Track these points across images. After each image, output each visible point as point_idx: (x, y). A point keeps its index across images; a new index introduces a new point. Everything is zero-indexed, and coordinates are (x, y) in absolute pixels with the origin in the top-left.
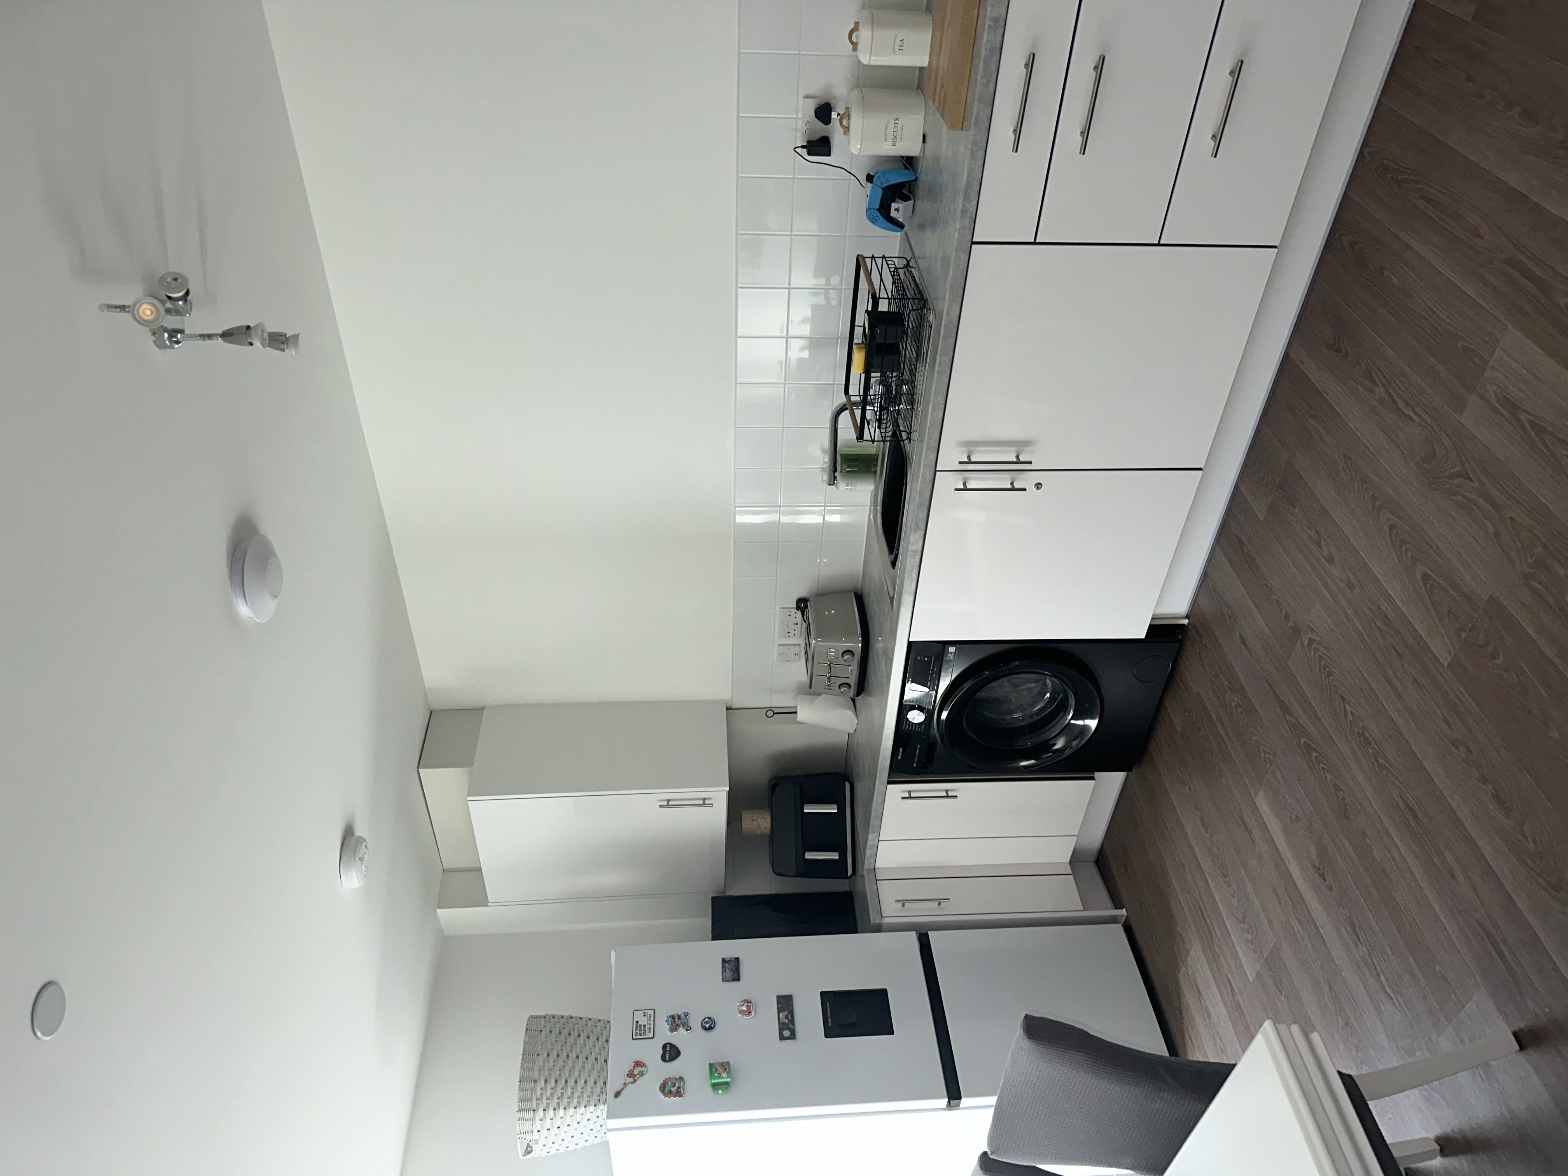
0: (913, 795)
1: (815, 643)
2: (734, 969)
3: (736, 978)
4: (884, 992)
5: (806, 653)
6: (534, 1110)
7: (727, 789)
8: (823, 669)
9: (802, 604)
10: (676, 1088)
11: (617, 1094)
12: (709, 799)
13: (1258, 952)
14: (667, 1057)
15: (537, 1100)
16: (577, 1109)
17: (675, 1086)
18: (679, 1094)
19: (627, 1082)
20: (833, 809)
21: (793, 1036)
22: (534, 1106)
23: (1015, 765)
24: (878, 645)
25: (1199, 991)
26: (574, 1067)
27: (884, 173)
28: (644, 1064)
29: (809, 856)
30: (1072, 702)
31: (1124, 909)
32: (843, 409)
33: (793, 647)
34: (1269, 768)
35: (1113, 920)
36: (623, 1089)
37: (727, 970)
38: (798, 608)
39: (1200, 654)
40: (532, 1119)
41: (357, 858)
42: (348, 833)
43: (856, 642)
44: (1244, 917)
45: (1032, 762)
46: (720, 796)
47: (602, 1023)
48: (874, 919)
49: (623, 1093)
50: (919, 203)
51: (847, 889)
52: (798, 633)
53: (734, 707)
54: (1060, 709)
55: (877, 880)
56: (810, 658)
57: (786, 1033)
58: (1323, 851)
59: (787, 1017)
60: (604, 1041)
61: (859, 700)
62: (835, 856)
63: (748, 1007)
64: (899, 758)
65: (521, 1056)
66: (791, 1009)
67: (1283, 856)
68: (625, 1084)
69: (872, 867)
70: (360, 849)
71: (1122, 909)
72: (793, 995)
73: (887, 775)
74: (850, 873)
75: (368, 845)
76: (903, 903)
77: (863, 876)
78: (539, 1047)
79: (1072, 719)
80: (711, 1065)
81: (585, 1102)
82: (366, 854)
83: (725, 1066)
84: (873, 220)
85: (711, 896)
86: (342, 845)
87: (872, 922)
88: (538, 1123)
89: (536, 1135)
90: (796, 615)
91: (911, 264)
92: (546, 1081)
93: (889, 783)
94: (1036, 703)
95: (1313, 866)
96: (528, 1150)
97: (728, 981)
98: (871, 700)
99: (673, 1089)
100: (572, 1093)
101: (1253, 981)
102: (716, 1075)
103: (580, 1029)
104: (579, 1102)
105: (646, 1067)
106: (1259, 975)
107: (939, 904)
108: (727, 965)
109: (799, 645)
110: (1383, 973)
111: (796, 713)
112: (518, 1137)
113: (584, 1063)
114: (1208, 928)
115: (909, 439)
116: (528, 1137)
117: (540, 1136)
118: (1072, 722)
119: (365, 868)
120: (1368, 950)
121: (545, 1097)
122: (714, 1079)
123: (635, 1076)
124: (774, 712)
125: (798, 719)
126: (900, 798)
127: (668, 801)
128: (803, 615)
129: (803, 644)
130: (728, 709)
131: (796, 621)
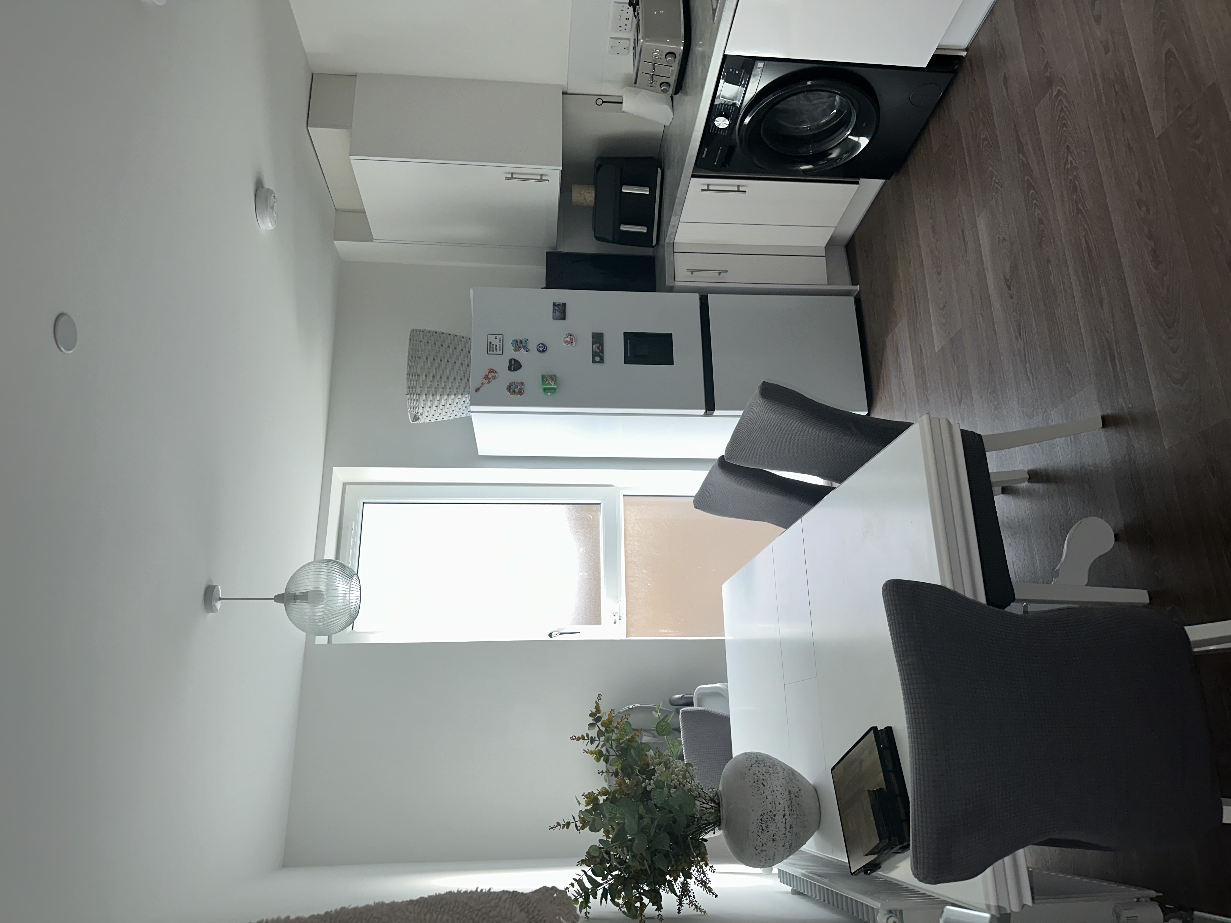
0: (711, 188)
1: (643, 43)
2: (562, 311)
3: (563, 318)
4: (670, 335)
5: (634, 48)
6: (419, 395)
7: (561, 168)
8: (646, 68)
9: (634, 1)
10: (518, 389)
11: (477, 390)
12: (546, 175)
13: (947, 332)
14: (512, 368)
15: (420, 388)
16: (449, 396)
17: (517, 387)
18: (520, 393)
19: (484, 382)
20: (645, 191)
21: (602, 361)
22: (419, 392)
23: (795, 169)
24: (698, 49)
26: (446, 368)
28: (496, 371)
29: (624, 228)
30: (854, 119)
31: (858, 286)
33: (623, 41)
34: (994, 196)
35: (847, 293)
36: (481, 386)
37: (556, 311)
38: (630, 4)
39: (968, 86)
40: (418, 400)
41: (269, 208)
42: (259, 185)
43: (679, 45)
44: (944, 306)
45: (810, 167)
46: (554, 173)
47: (465, 339)
48: (669, 283)
49: (481, 389)
51: (651, 254)
52: (628, 27)
53: (569, 92)
54: (842, 124)
55: (674, 252)
56: (637, 54)
57: (597, 359)
58: (1014, 268)
59: (598, 348)
60: (467, 352)
61: (676, 97)
62: (644, 230)
63: (571, 339)
64: (704, 156)
65: (407, 358)
66: (601, 342)
67: (985, 267)
68: (482, 384)
69: (672, 242)
70: (270, 199)
71: (857, 285)
72: (604, 334)
73: (691, 170)
74: (654, 243)
75: (276, 196)
76: (692, 271)
77: (664, 247)
78: (420, 353)
79: (850, 135)
80: (543, 376)
81: (455, 392)
82: (275, 204)
83: (553, 378)
85: (546, 250)
86: (256, 196)
87: (667, 285)
88: (422, 404)
89: (421, 410)
90: (628, 11)
92: (426, 376)
93: (693, 176)
94: (823, 117)
95: (1005, 278)
96: (416, 418)
97: (557, 319)
98: (687, 99)
99: (516, 390)
100: (445, 385)
101: (938, 351)
102: (547, 383)
103: (449, 342)
104: (450, 392)
105: (497, 373)
106: (943, 349)
107: (720, 274)
108: (556, 308)
109: (629, 39)
110: (1029, 362)
111: (621, 103)
112: (408, 410)
113: (453, 366)
114: (916, 308)
116: (416, 411)
117: (424, 411)
118: (850, 137)
119: (276, 214)
120: (1024, 345)
121: (426, 387)
122: (545, 385)
123: (489, 379)
124: (604, 101)
125: (623, 109)
126: (700, 190)
127: (512, 174)
128: (634, 11)
129: (632, 40)
130: (564, 93)
131: (627, 16)
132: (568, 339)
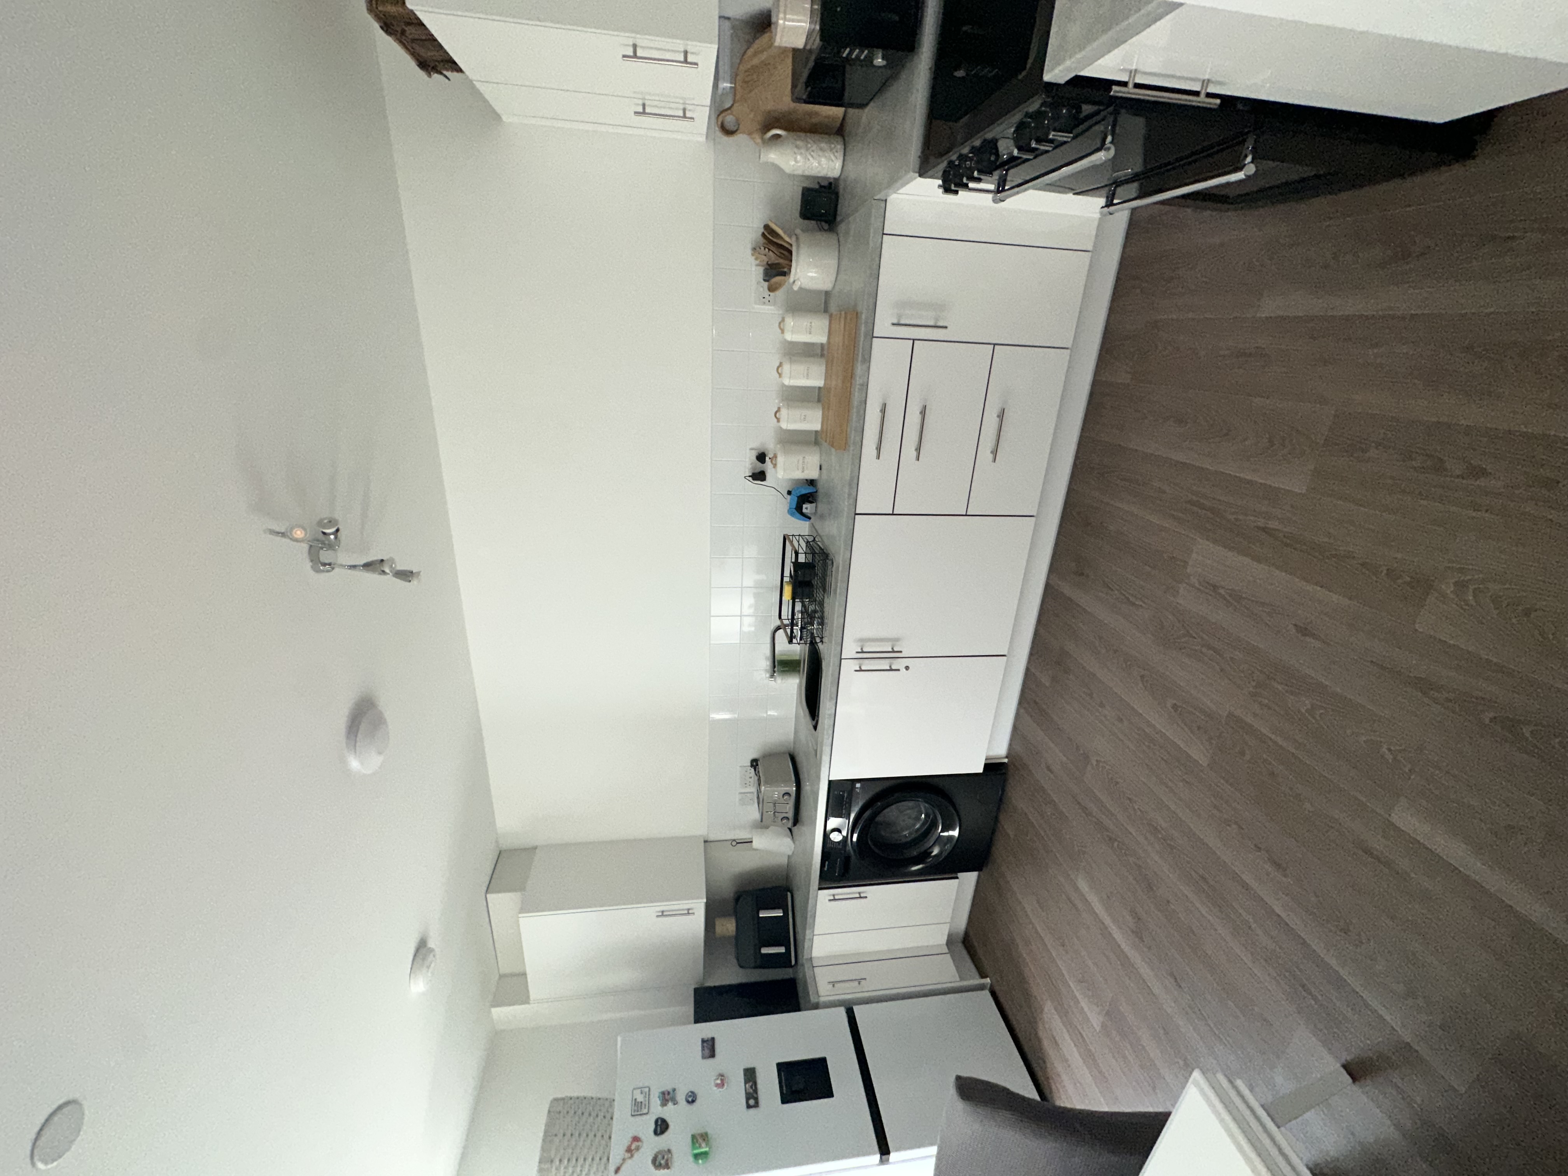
0: (837, 897)
1: (764, 790)
2: (711, 1048)
3: (713, 1055)
4: (823, 1061)
5: (758, 797)
7: (705, 900)
8: (769, 808)
9: (754, 763)
10: (665, 1160)
11: (617, 1170)
12: (692, 909)
13: (1100, 1006)
14: (659, 1131)
17: (664, 1158)
18: (667, 1166)
19: (626, 1157)
20: (779, 913)
21: (756, 1105)
24: (807, 787)
25: (1056, 1042)
26: (584, 1145)
27: (798, 488)
28: (640, 1139)
29: (765, 951)
30: (939, 819)
31: (988, 978)
32: (778, 628)
33: (748, 794)
34: (1083, 858)
35: (981, 988)
36: (622, 1164)
37: (706, 1049)
38: (752, 766)
41: (426, 966)
42: (421, 945)
43: (792, 787)
44: (1084, 978)
45: (918, 868)
46: (699, 906)
47: (608, 1102)
49: (623, 1169)
50: (820, 505)
51: (792, 976)
52: (752, 784)
53: (709, 840)
54: (933, 825)
55: (813, 967)
56: (761, 801)
57: (752, 1102)
58: (1137, 918)
59: (751, 1087)
60: (609, 1119)
61: (795, 829)
62: (782, 950)
63: (722, 1080)
64: (825, 869)
65: (541, 1139)
66: (755, 1080)
67: (1107, 925)
68: (624, 1159)
69: (810, 957)
70: (430, 958)
72: (756, 1068)
73: (817, 883)
74: (793, 962)
75: (437, 954)
76: (833, 984)
77: (803, 965)
78: (557, 1129)
79: (941, 832)
80: (693, 1137)
82: (434, 963)
83: (705, 1137)
84: (792, 514)
85: (693, 987)
86: (415, 954)
87: (811, 1001)
90: (750, 772)
91: (816, 539)
92: (560, 1163)
93: (820, 889)
94: (915, 824)
97: (706, 1058)
98: (804, 829)
99: (662, 1162)
101: (1099, 1030)
102: (697, 1145)
103: (590, 1107)
105: (641, 1142)
106: (1104, 1026)
107: (860, 983)
108: (705, 1044)
109: (752, 793)
110: (1209, 1017)
111: (752, 842)
113: (592, 1141)
114: (1056, 988)
115: (822, 641)
118: (941, 834)
119: (431, 974)
120: (1191, 997)
122: (695, 1150)
123: (632, 1151)
124: (737, 842)
125: (754, 847)
126: (828, 901)
127: (663, 912)
128: (755, 770)
129: (756, 794)
130: (705, 842)
131: (751, 775)
132: (719, 1082)
